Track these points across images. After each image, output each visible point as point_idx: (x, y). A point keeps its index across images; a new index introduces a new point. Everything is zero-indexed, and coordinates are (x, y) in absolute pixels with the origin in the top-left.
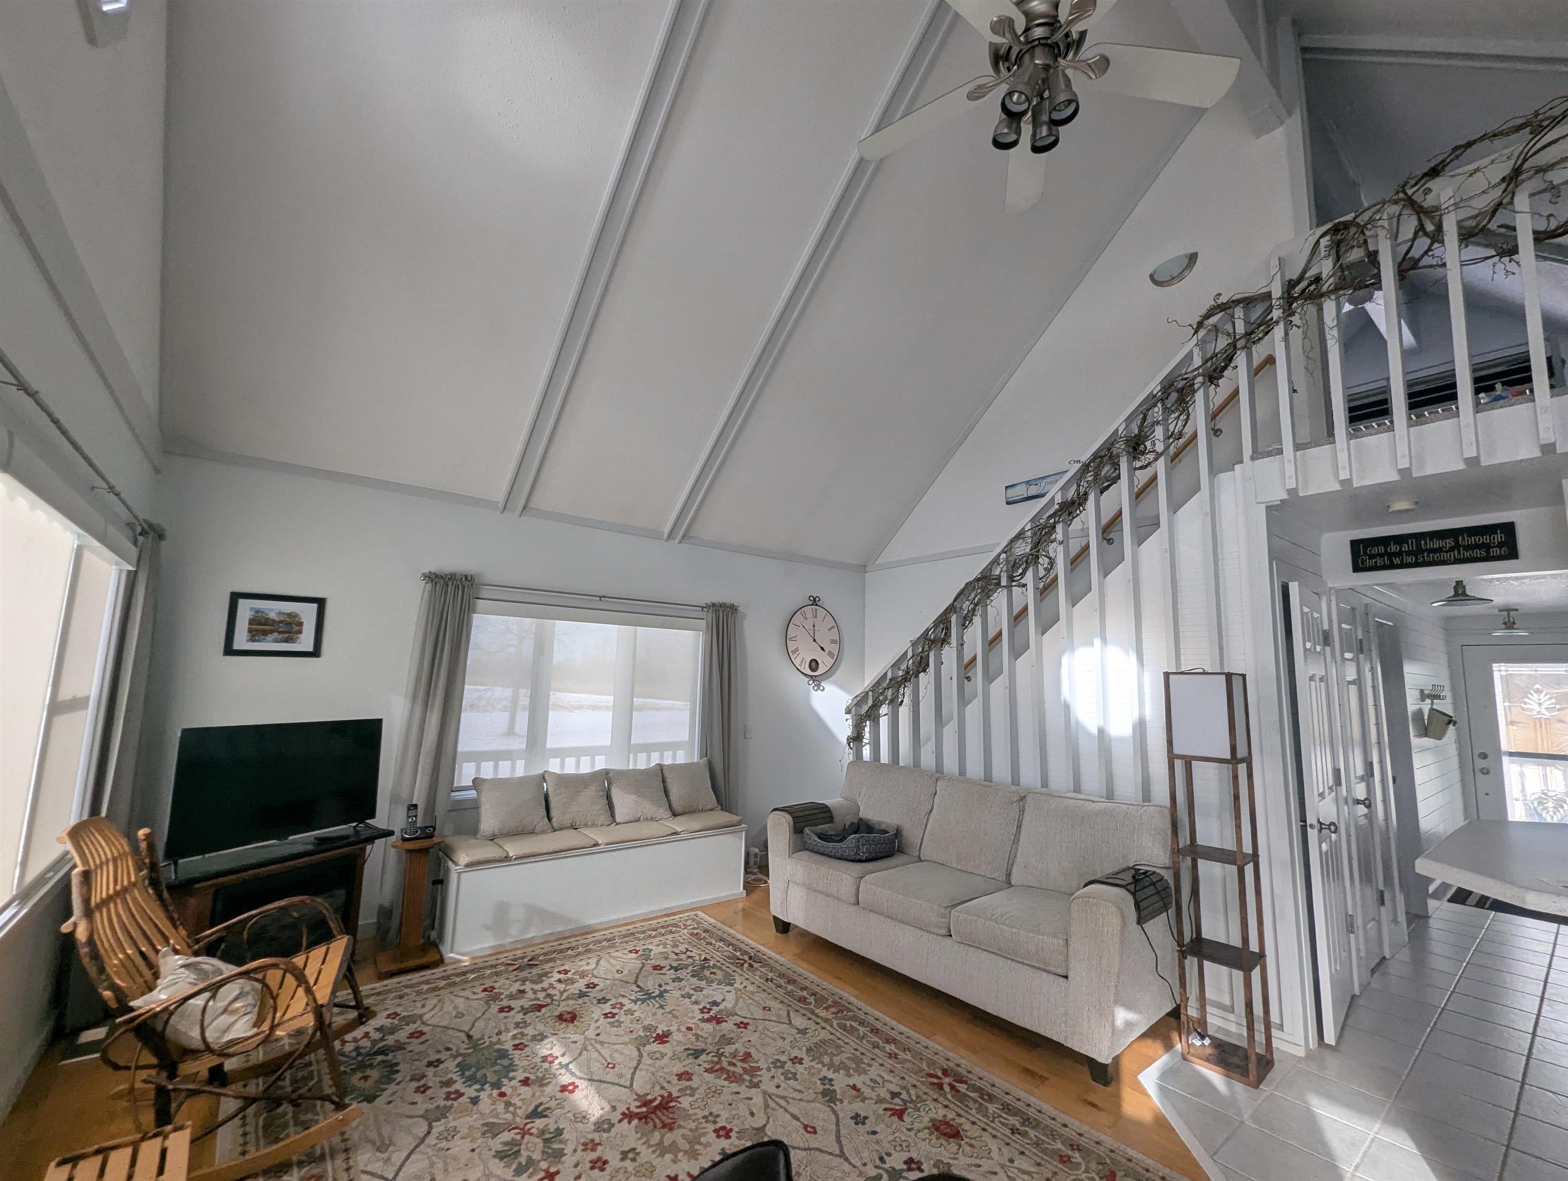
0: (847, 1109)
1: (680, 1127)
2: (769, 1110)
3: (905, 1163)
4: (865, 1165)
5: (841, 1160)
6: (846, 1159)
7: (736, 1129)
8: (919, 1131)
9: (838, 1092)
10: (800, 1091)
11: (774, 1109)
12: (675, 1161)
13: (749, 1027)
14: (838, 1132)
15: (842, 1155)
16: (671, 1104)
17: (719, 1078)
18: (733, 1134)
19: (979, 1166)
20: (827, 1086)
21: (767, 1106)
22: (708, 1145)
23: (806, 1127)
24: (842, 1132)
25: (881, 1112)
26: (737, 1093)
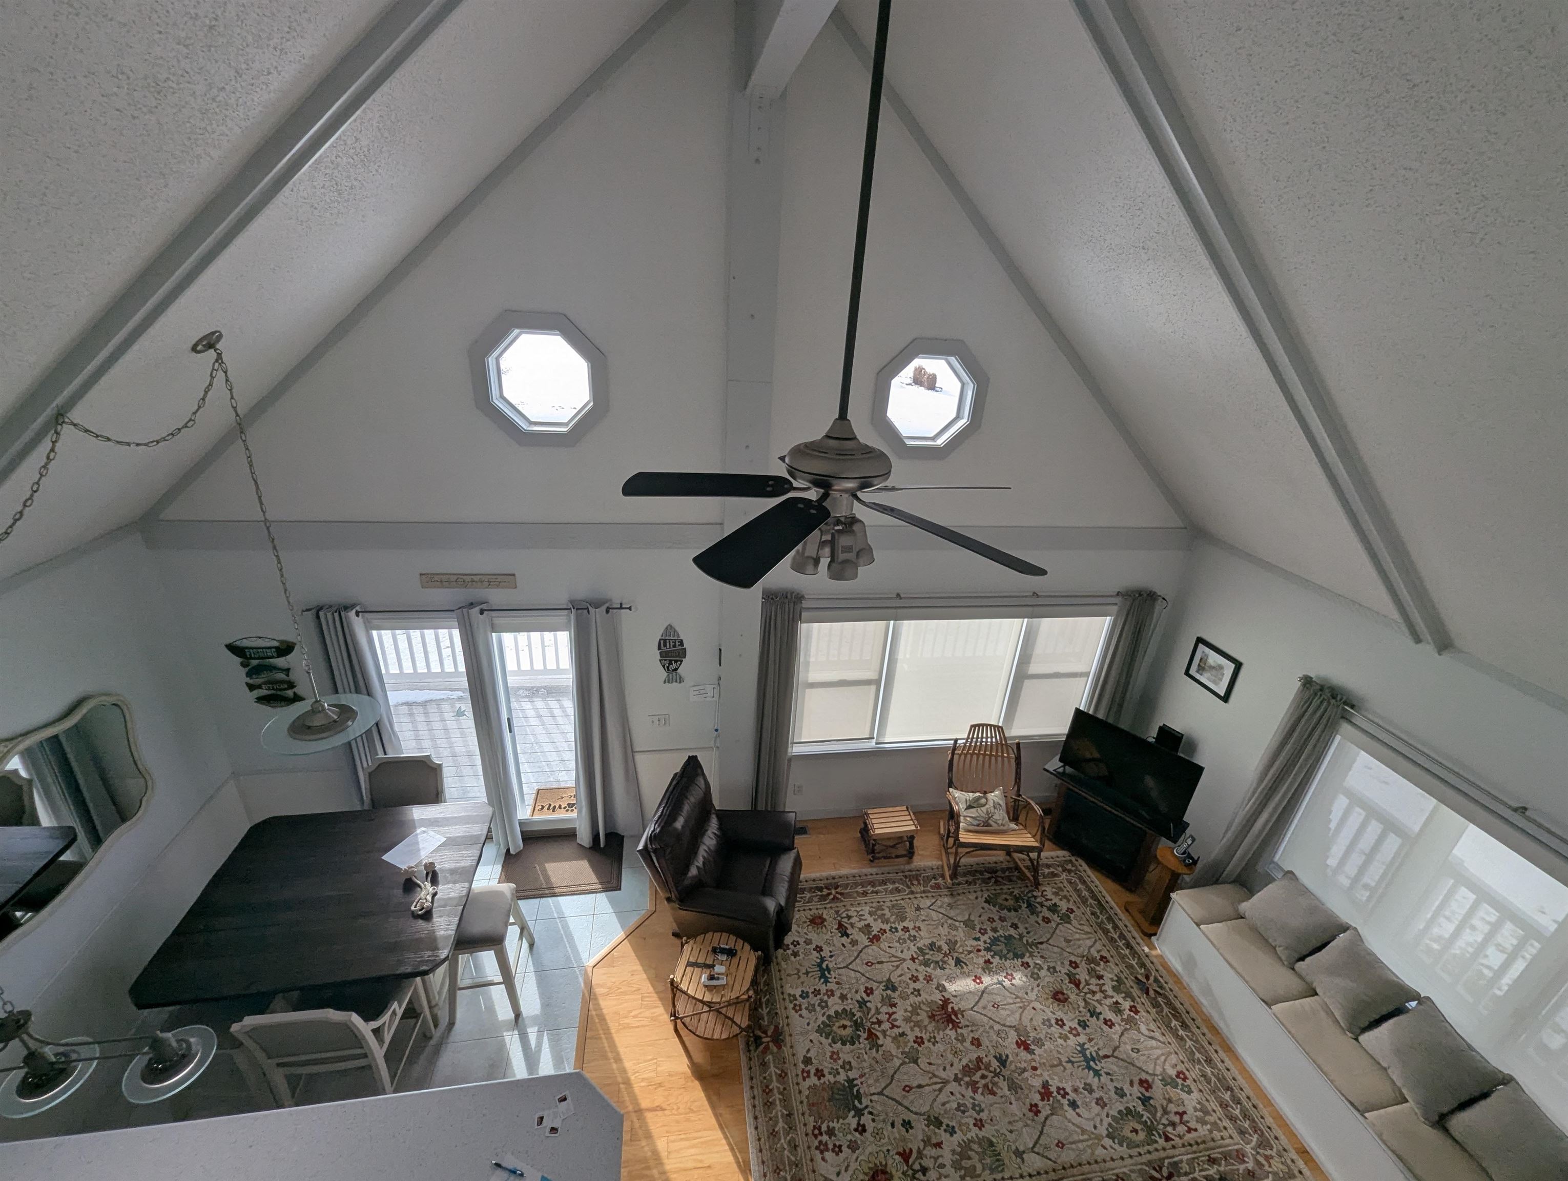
0: (920, 1127)
1: (930, 1022)
2: (930, 1075)
3: (864, 1126)
4: (871, 1101)
5: (879, 1090)
6: (878, 1094)
7: (920, 1049)
8: (885, 1157)
9: (937, 1130)
10: (943, 1104)
11: (930, 1078)
12: (906, 1011)
13: (1031, 1114)
14: (900, 1104)
15: (881, 1093)
16: (951, 1026)
17: (970, 1061)
18: (916, 1045)
19: (846, 1170)
20: (944, 1127)
21: (934, 1076)
22: (912, 1030)
23: (911, 1088)
24: (900, 1107)
25: (910, 1145)
26: (952, 1065)
